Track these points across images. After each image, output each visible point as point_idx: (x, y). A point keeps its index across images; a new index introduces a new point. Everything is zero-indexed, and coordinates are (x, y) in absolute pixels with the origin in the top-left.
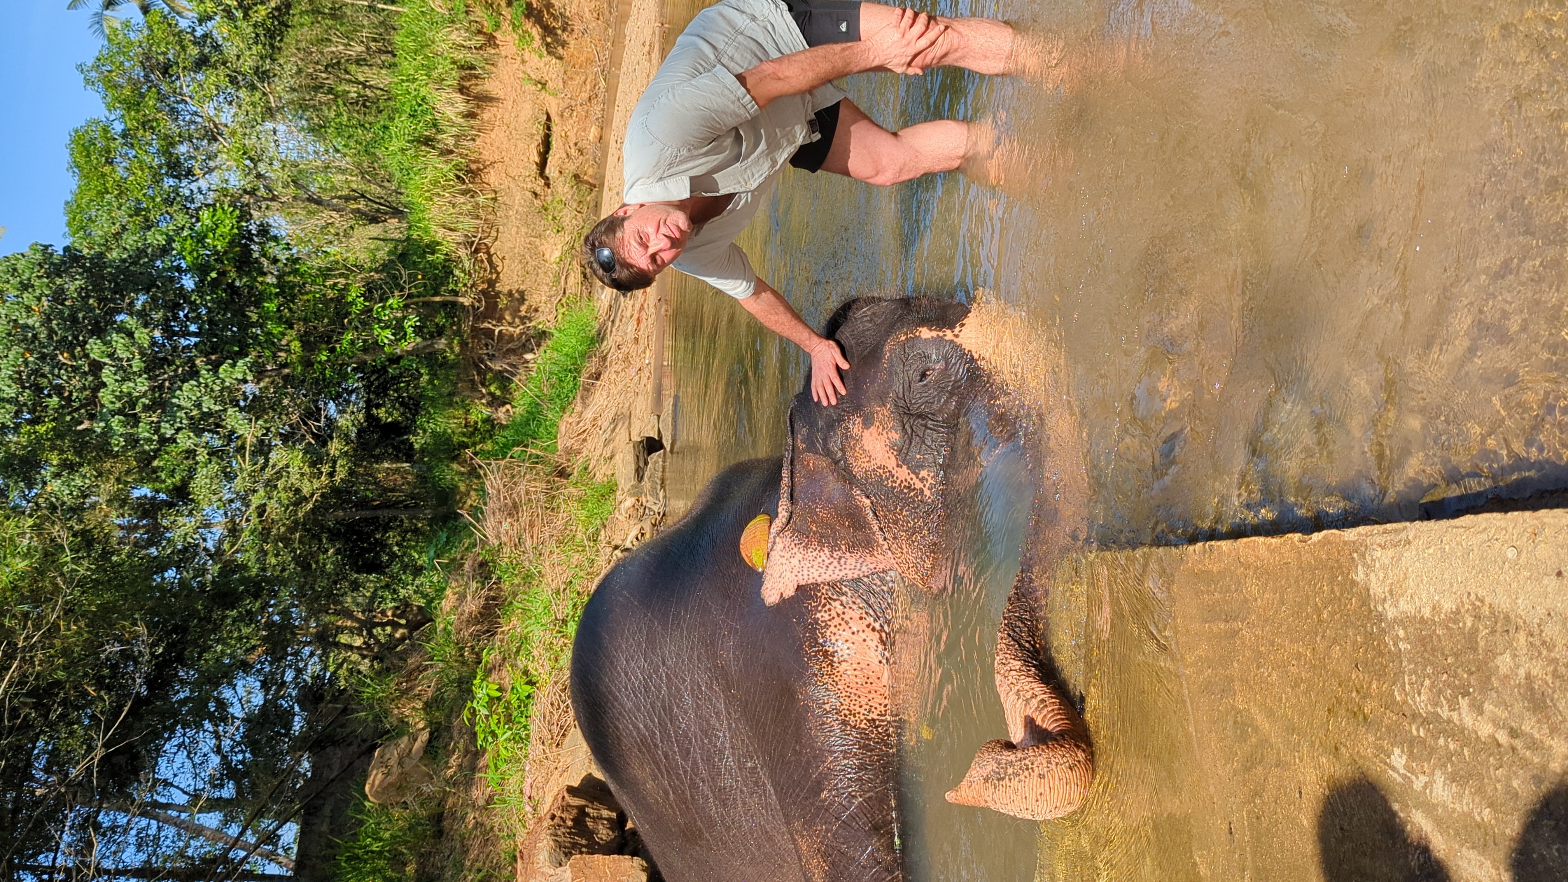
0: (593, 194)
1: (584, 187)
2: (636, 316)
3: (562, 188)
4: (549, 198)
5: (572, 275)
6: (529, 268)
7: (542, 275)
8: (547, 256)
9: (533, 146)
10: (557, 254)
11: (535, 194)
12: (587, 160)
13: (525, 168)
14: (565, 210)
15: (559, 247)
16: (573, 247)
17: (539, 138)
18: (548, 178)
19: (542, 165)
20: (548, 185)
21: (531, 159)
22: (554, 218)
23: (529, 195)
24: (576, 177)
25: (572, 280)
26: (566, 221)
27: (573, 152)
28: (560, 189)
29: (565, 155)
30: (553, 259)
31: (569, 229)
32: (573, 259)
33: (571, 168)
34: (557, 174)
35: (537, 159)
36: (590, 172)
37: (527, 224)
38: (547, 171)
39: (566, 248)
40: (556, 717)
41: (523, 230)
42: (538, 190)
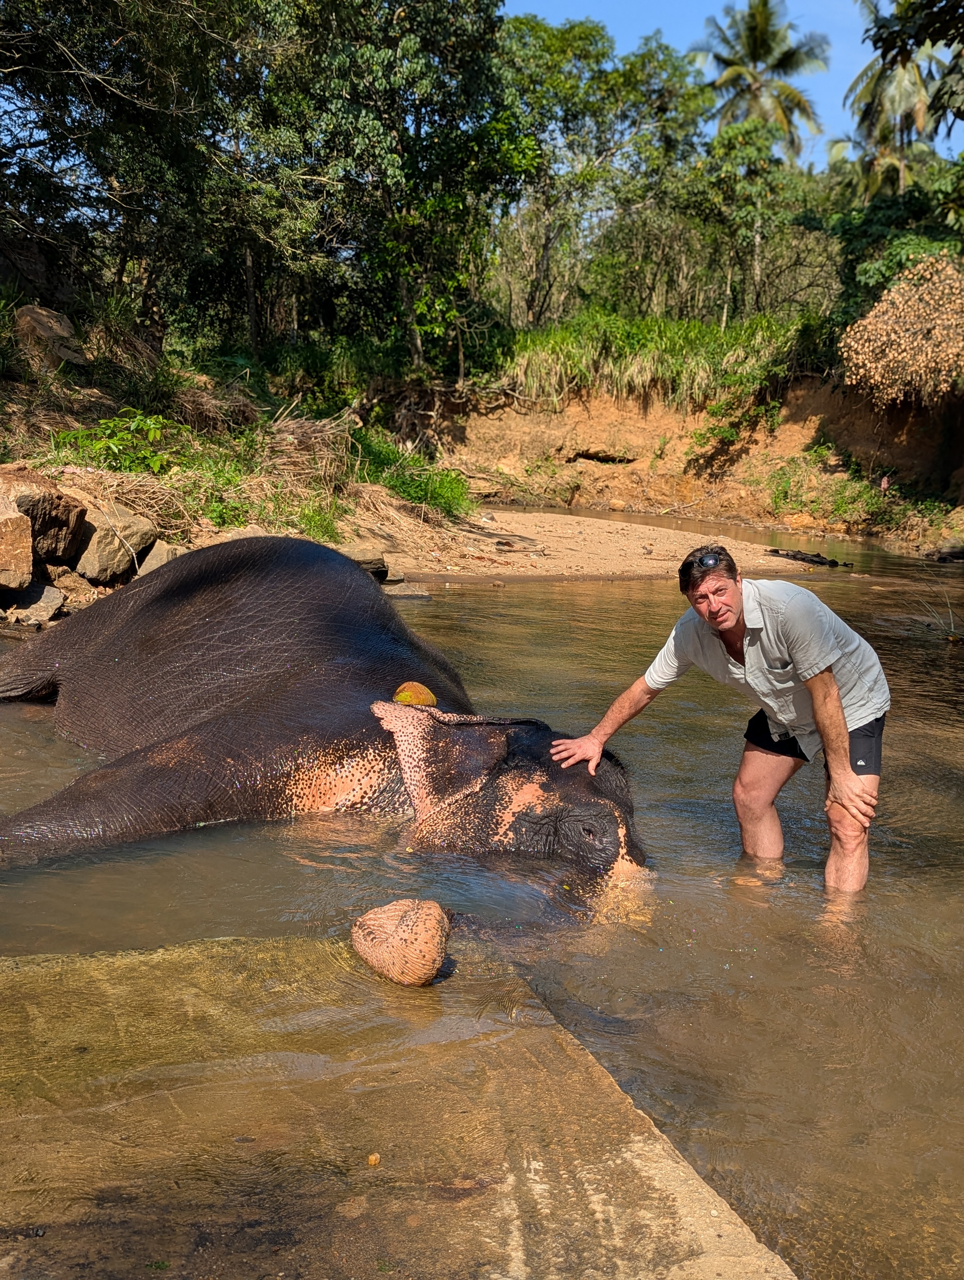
0: (562, 503)
1: (568, 495)
2: (483, 555)
3: (567, 475)
4: (557, 462)
5: (488, 484)
6: (492, 444)
7: (485, 456)
8: (503, 460)
9: (604, 447)
10: (506, 470)
11: (559, 450)
12: (593, 497)
13: (584, 440)
14: (546, 477)
15: (512, 472)
16: (513, 485)
17: (611, 452)
18: (575, 461)
19: (587, 456)
20: (569, 461)
21: (592, 445)
22: (539, 467)
23: (560, 443)
24: (578, 487)
25: (482, 484)
26: (537, 478)
27: (600, 485)
28: (566, 472)
29: (596, 476)
30: (501, 466)
31: (530, 481)
32: (502, 485)
33: (586, 482)
34: (579, 469)
35: (592, 451)
36: (582, 500)
37: (533, 441)
38: (581, 460)
39: (512, 478)
40: (143, 497)
41: (527, 438)
42: (564, 452)
